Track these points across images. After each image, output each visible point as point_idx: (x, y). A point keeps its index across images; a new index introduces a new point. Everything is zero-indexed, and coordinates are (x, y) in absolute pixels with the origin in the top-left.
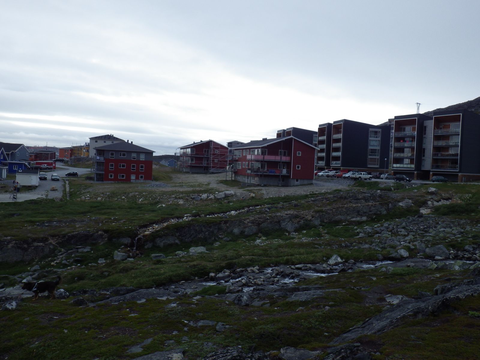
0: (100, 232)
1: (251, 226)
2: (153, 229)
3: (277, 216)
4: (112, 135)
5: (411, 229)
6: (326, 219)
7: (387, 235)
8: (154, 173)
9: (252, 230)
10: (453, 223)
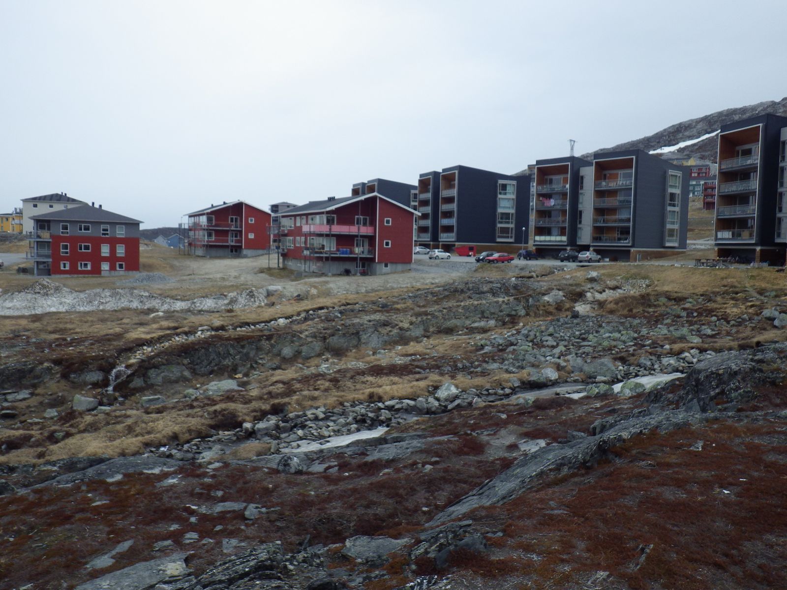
0: (46, 364)
1: (312, 342)
2: (143, 354)
3: (353, 324)
4: (64, 194)
5: (561, 336)
6: (433, 327)
7: (526, 347)
8: (142, 260)
9: (313, 349)
10: (622, 324)
